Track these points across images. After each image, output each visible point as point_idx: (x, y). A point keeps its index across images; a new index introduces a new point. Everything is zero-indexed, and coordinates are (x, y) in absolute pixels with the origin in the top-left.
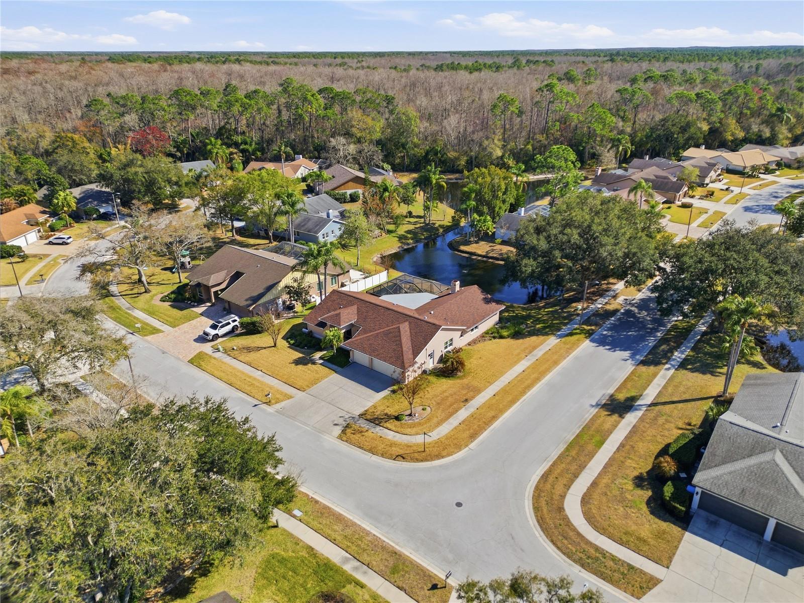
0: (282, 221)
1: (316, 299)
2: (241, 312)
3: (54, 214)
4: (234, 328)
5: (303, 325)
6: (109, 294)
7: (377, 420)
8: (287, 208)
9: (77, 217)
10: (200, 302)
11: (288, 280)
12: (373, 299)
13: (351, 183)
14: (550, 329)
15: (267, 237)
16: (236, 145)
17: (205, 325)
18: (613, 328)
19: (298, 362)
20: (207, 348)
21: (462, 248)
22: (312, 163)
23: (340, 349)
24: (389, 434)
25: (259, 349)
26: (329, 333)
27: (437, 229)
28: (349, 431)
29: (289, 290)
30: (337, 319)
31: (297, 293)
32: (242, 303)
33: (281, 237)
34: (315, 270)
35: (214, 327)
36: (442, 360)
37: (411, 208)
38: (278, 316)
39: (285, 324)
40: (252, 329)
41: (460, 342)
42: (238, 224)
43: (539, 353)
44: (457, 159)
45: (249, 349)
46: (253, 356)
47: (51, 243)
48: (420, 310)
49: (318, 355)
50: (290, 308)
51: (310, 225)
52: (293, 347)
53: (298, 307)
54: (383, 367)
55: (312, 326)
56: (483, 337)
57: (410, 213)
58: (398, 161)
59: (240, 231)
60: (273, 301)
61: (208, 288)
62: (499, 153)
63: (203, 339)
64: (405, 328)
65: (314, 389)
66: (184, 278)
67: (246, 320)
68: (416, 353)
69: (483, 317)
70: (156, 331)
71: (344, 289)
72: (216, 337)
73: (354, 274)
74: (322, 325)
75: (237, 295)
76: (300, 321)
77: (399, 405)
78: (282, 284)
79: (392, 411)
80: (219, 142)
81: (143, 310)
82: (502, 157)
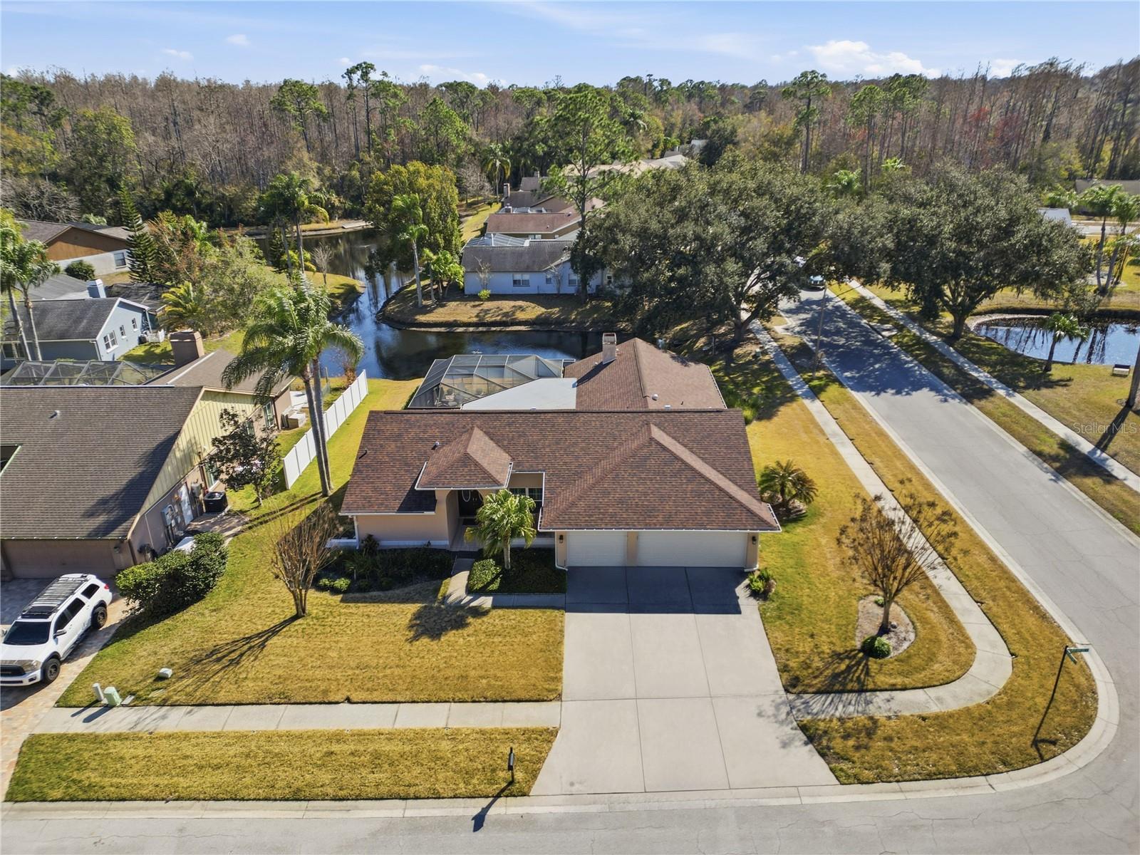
13: (60, 245)
19: (427, 628)
32: (81, 528)
35: (31, 636)
40: (173, 594)
46: (258, 671)
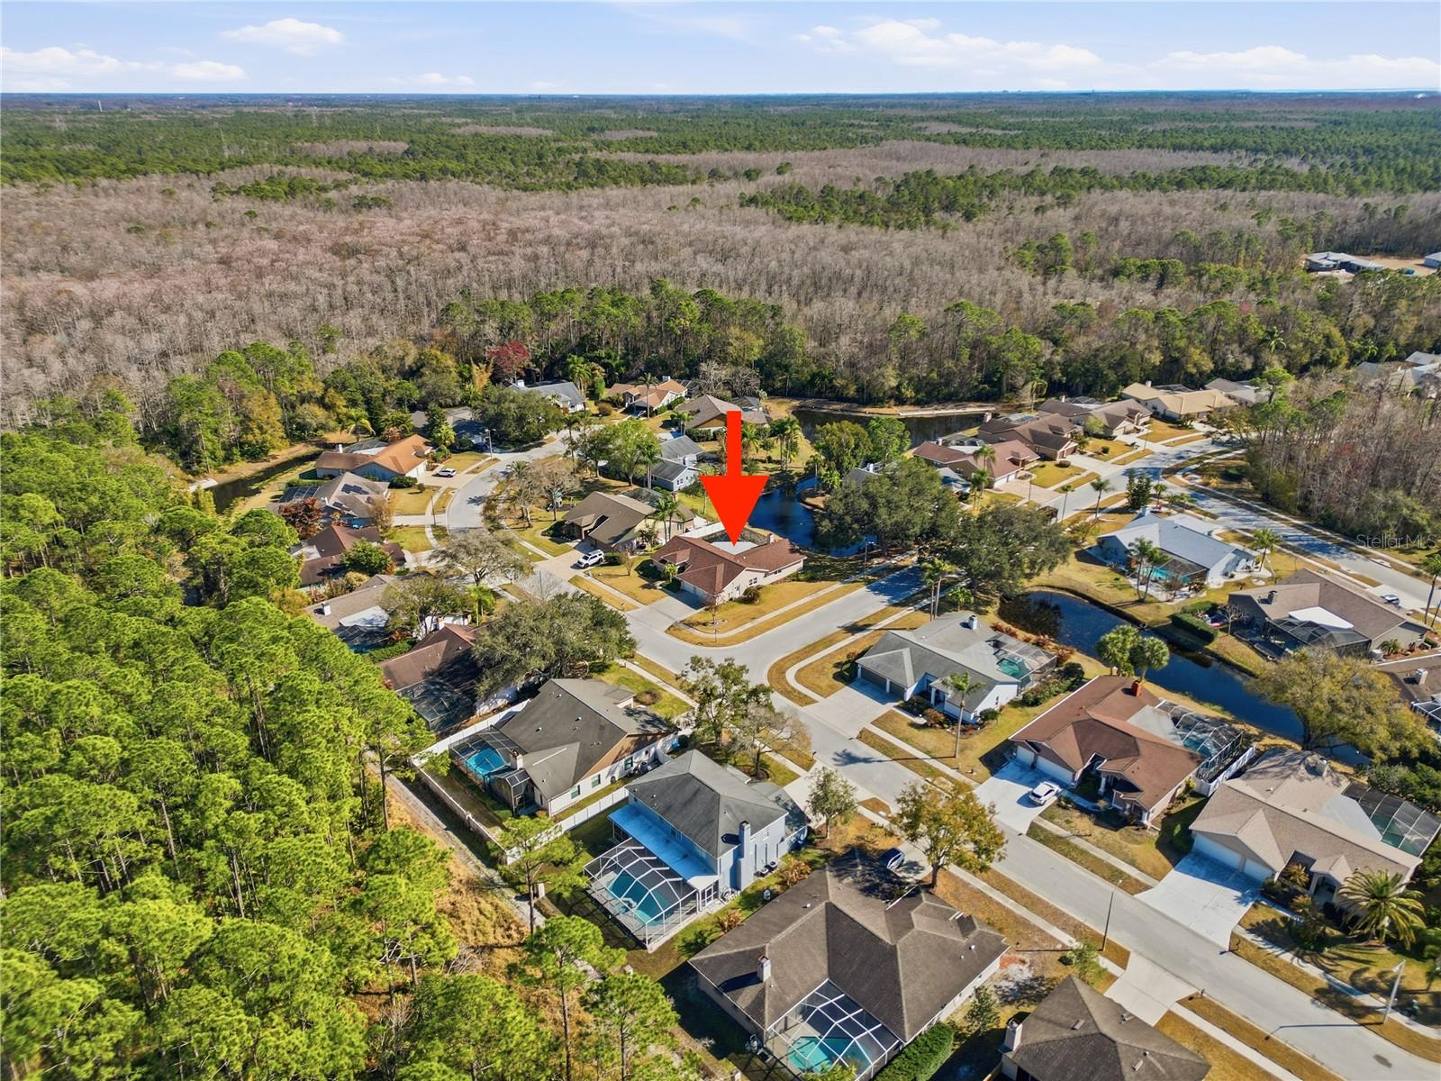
0: (641, 470)
1: (662, 541)
2: (606, 548)
3: (435, 446)
4: (600, 560)
5: (651, 561)
6: (499, 528)
7: (690, 624)
8: (646, 458)
9: (455, 449)
10: (573, 538)
11: (641, 526)
12: (705, 545)
14: (842, 576)
15: (626, 480)
16: (598, 359)
17: (578, 556)
18: (892, 580)
19: (644, 587)
20: (580, 573)
21: (808, 500)
22: (680, 386)
23: (674, 580)
24: (697, 633)
25: (617, 576)
26: (667, 568)
27: (792, 478)
28: (672, 630)
29: (642, 534)
30: (674, 559)
31: (648, 536)
32: (607, 542)
33: (640, 482)
34: (662, 519)
35: (586, 558)
36: (746, 593)
37: (769, 454)
38: (632, 553)
39: (637, 559)
40: (613, 562)
41: (763, 581)
42: (602, 463)
43: (821, 593)
44: (845, 387)
45: (610, 576)
46: (613, 581)
47: (438, 475)
48: (739, 556)
49: (658, 583)
50: (642, 547)
51: (666, 471)
52: (641, 576)
53: (648, 547)
54: (701, 592)
55: (656, 562)
56: (785, 580)
57: (769, 458)
58: (778, 385)
59: (604, 472)
60: (629, 542)
61: (580, 528)
62: (893, 383)
63: (577, 566)
64: (721, 568)
65: (653, 605)
66: (560, 516)
67: (610, 554)
68: (725, 583)
69: (787, 563)
70: (543, 559)
71: (687, 535)
72: (587, 566)
73: (698, 521)
74: (664, 562)
75: (602, 534)
76: (648, 558)
77: (708, 617)
78: (637, 528)
79: (702, 621)
80: (582, 359)
81: (530, 542)
82: (898, 387)
